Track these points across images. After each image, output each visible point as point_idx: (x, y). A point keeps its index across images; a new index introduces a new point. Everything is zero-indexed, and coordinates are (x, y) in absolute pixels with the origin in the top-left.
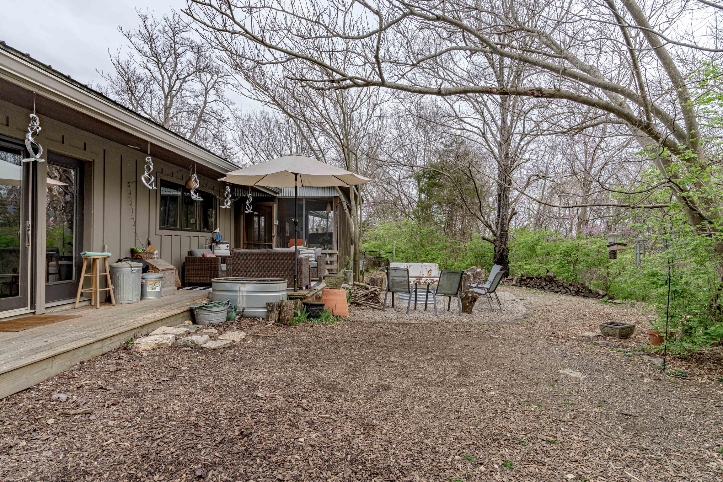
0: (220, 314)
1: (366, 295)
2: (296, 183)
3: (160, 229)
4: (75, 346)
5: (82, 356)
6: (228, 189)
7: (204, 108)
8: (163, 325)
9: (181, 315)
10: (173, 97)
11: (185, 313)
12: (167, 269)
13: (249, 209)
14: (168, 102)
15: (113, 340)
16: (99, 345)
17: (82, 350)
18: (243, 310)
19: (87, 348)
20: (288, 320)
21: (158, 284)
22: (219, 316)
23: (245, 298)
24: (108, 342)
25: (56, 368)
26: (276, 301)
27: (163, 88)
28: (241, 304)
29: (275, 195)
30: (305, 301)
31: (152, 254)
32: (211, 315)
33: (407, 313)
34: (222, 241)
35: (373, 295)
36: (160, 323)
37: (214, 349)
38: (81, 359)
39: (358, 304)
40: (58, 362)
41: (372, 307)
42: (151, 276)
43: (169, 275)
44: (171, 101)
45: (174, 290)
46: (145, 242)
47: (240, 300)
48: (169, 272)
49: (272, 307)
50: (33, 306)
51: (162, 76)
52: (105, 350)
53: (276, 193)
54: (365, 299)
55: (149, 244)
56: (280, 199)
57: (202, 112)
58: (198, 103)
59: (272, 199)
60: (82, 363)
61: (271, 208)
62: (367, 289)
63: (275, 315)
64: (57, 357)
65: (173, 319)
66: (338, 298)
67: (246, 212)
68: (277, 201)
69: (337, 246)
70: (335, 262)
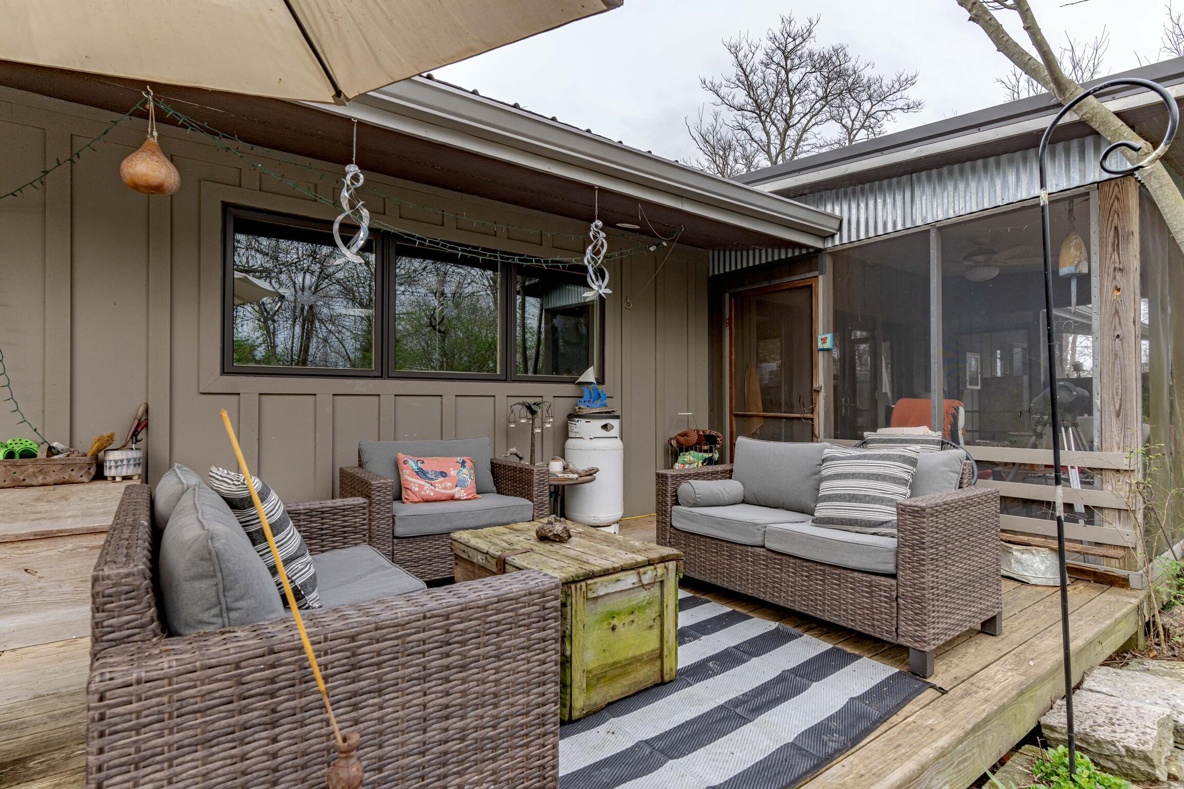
29: (818, 243)
53: (823, 236)
56: (837, 255)
59: (811, 258)
61: (809, 289)
68: (828, 263)
69: (1124, 428)
70: (1109, 516)
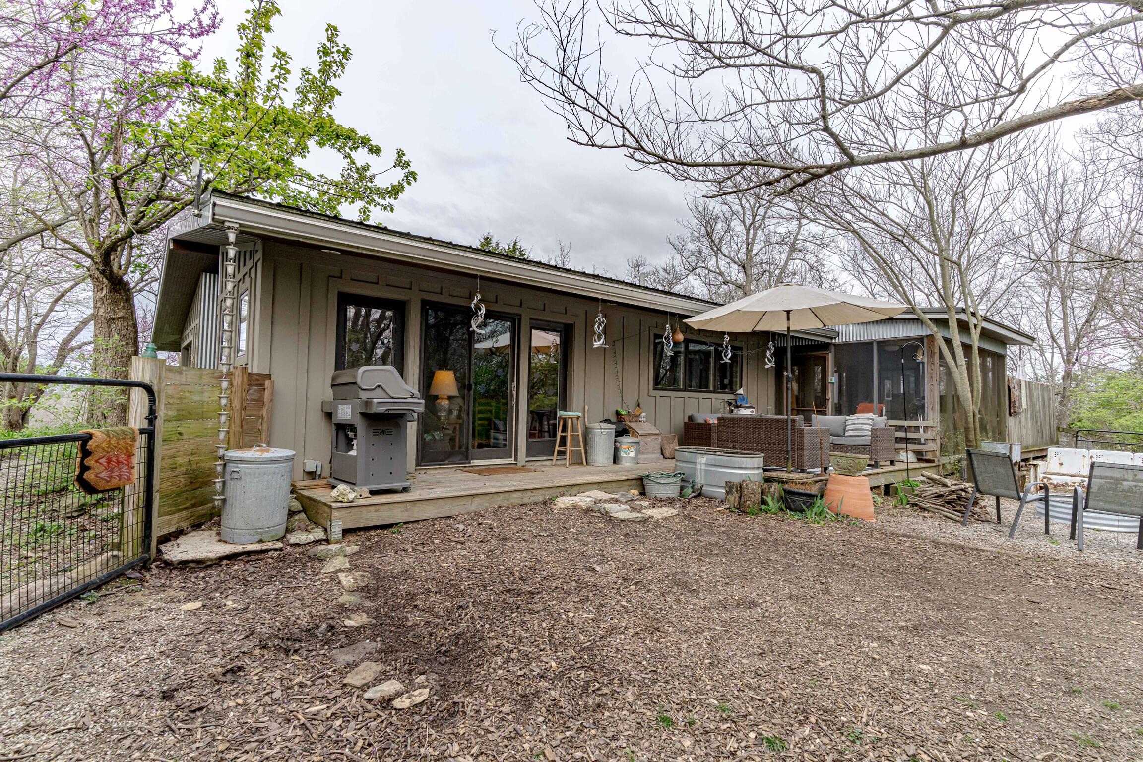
0: (667, 488)
1: (941, 496)
2: (788, 324)
3: (654, 389)
4: (494, 490)
5: (499, 500)
6: (727, 338)
7: (797, 234)
8: (599, 489)
9: (628, 483)
10: (756, 230)
11: (634, 482)
12: (649, 434)
13: (770, 361)
14: (751, 236)
15: (535, 492)
16: (519, 494)
17: (501, 496)
18: (702, 487)
19: (507, 495)
20: (749, 507)
21: (632, 449)
22: (666, 490)
23: (703, 473)
24: (529, 493)
25: (475, 505)
26: (736, 481)
27: (744, 222)
28: (700, 480)
29: (829, 341)
30: (786, 486)
31: (639, 416)
32: (657, 487)
33: (1011, 535)
34: (744, 405)
35: (955, 496)
36: (596, 486)
37: (622, 521)
38: (500, 503)
39: (922, 508)
40: (477, 501)
41: (946, 517)
42: (626, 440)
43: (652, 440)
44: (755, 235)
45: (659, 459)
46: (635, 403)
47: (698, 473)
48: (652, 437)
49: (731, 488)
50: (516, 459)
51: (743, 208)
52: (526, 500)
53: (831, 338)
54: (938, 501)
55: (639, 406)
56: (837, 346)
57: (796, 239)
58: (790, 229)
59: (826, 346)
60: (500, 507)
61: (824, 360)
62: (945, 485)
63: (733, 499)
64: (477, 498)
65: (614, 485)
66: (851, 490)
67: (767, 367)
68: (833, 349)
69: (934, 414)
70: (929, 441)
